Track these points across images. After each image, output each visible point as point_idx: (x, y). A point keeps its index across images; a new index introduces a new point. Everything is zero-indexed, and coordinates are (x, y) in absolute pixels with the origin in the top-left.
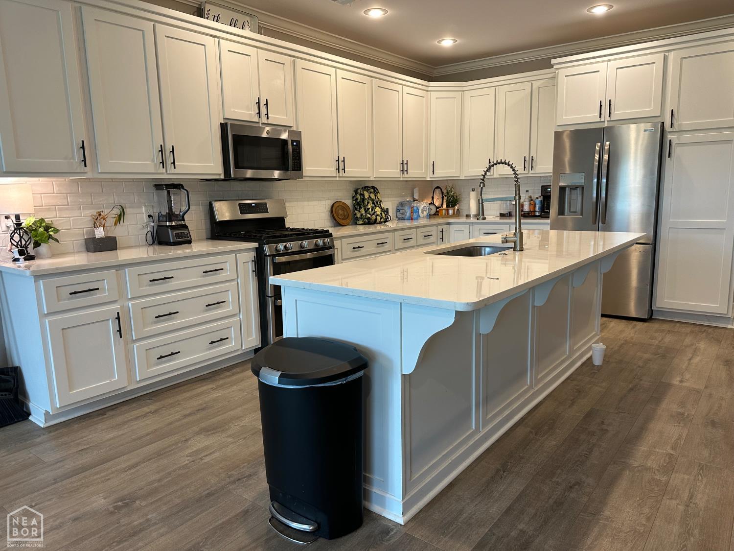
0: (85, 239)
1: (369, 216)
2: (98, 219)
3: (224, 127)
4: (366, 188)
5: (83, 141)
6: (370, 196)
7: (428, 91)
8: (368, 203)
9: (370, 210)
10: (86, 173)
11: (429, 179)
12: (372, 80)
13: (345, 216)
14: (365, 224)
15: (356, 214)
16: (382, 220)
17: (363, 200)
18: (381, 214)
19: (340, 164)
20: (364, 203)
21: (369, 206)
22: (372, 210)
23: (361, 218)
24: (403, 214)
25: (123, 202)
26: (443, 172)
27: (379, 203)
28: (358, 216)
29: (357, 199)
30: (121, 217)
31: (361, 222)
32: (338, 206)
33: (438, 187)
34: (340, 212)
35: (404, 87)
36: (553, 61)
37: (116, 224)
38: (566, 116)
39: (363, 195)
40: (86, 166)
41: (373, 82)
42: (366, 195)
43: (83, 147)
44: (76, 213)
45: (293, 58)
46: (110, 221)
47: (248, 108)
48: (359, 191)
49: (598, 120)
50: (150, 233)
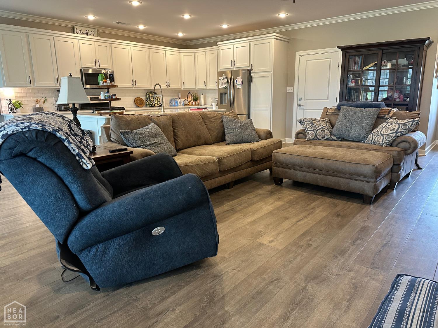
0: (33, 108)
1: (151, 103)
2: (37, 101)
3: (81, 70)
4: (151, 92)
5: (30, 76)
6: (152, 96)
7: (180, 52)
8: (151, 98)
9: (152, 101)
10: (31, 86)
11: (182, 89)
12: (149, 50)
13: (141, 103)
14: (150, 107)
15: (146, 103)
16: (158, 105)
17: (149, 97)
18: (158, 103)
19: (134, 83)
20: (149, 98)
21: (152, 100)
22: (153, 101)
23: (148, 104)
24: (172, 104)
25: (46, 96)
26: (189, 86)
27: (157, 99)
28: (147, 103)
29: (147, 97)
30: (45, 101)
31: (148, 106)
32: (138, 99)
33: (190, 93)
34: (139, 102)
35: (166, 51)
36: (218, 43)
37: (43, 103)
38: (222, 65)
39: (149, 95)
40: (31, 84)
41: (150, 50)
42: (151, 95)
43: (30, 78)
44: (29, 99)
45: (111, 44)
46: (41, 102)
47: (91, 63)
48: (148, 94)
49: (232, 67)
50: (56, 107)
